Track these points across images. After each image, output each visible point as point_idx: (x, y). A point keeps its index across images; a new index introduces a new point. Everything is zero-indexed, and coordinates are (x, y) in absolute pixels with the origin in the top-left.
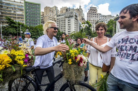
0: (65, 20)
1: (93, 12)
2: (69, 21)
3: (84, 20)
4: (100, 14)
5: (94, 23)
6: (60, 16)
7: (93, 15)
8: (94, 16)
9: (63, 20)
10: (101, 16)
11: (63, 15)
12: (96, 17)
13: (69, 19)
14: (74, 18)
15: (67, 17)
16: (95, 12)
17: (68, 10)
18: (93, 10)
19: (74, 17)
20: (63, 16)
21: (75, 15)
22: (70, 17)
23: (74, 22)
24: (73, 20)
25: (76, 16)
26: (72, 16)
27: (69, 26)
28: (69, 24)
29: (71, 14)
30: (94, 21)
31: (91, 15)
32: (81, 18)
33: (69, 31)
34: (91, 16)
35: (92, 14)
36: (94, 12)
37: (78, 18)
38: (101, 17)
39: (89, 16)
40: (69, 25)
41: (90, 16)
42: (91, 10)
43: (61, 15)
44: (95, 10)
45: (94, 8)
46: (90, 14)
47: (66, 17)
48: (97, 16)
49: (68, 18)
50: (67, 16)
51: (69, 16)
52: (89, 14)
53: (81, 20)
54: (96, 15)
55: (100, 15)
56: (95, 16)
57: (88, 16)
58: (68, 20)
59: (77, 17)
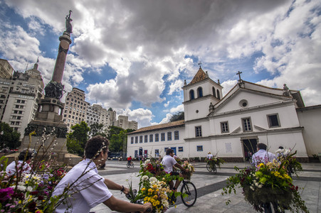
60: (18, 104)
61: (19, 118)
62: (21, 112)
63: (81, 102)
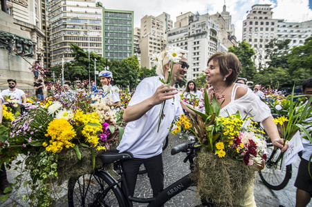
0: (186, 43)
1: (261, 18)
2: (197, 45)
3: (233, 41)
4: (280, 21)
5: (261, 46)
6: (174, 34)
7: (259, 26)
8: (262, 29)
9: (182, 44)
10: (284, 26)
11: (181, 32)
12: (267, 29)
13: (196, 40)
14: (209, 38)
15: (191, 37)
16: (266, 18)
17: (195, 19)
18: (260, 12)
19: (209, 34)
20: (182, 35)
21: (211, 30)
22: (198, 35)
23: (207, 46)
24: (205, 42)
25: (214, 32)
26: (205, 33)
27: (196, 56)
28: (196, 51)
29: (200, 28)
30: (261, 41)
31: (254, 26)
32: (227, 36)
33: (194, 69)
34: (253, 29)
35: (257, 23)
36: (264, 16)
37: (219, 36)
38: (282, 29)
39: (248, 29)
40: (195, 54)
41: (251, 28)
42: (254, 12)
43: (178, 33)
44: (265, 13)
45: (262, 7)
46: (251, 23)
47: (189, 37)
48: (270, 26)
49: (193, 38)
50: (191, 34)
51: (195, 33)
52: (248, 23)
53: (227, 40)
54: (267, 23)
55: (281, 24)
56: (264, 26)
57: (245, 30)
58: (195, 43)
59: (216, 34)
60: (195, 46)
61: (198, 58)
62: (198, 53)
63: (265, 21)
